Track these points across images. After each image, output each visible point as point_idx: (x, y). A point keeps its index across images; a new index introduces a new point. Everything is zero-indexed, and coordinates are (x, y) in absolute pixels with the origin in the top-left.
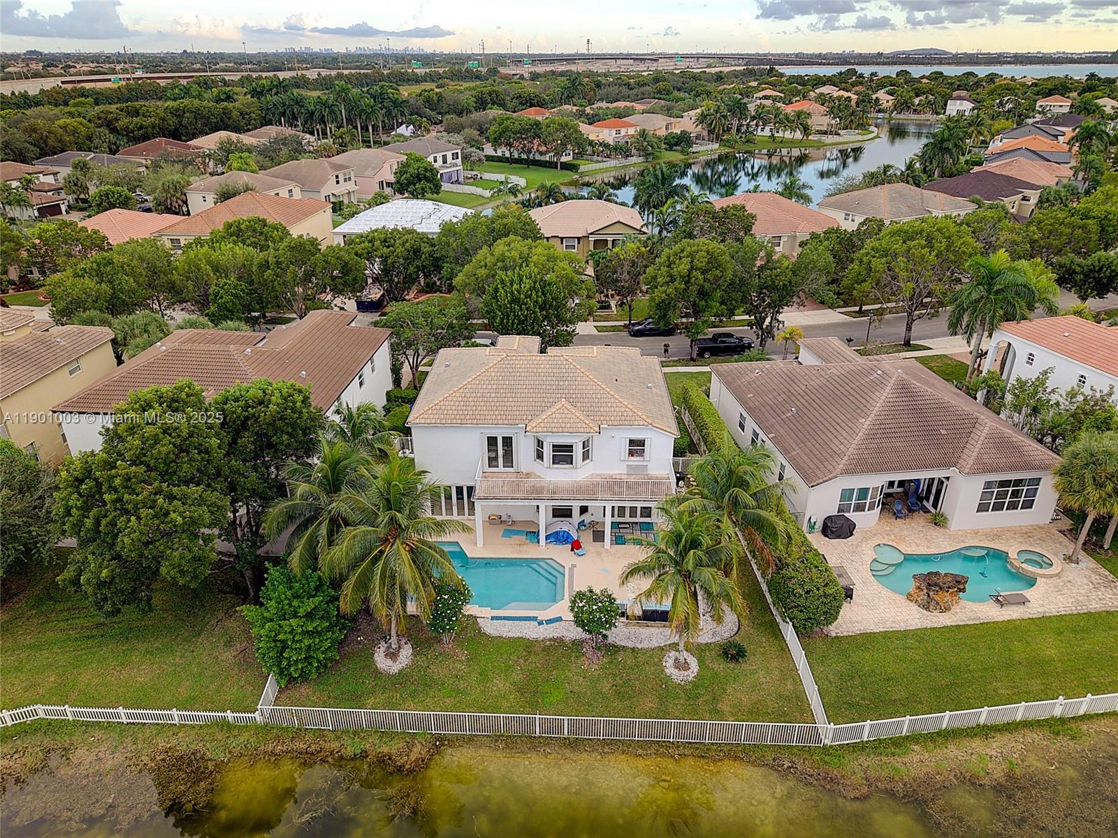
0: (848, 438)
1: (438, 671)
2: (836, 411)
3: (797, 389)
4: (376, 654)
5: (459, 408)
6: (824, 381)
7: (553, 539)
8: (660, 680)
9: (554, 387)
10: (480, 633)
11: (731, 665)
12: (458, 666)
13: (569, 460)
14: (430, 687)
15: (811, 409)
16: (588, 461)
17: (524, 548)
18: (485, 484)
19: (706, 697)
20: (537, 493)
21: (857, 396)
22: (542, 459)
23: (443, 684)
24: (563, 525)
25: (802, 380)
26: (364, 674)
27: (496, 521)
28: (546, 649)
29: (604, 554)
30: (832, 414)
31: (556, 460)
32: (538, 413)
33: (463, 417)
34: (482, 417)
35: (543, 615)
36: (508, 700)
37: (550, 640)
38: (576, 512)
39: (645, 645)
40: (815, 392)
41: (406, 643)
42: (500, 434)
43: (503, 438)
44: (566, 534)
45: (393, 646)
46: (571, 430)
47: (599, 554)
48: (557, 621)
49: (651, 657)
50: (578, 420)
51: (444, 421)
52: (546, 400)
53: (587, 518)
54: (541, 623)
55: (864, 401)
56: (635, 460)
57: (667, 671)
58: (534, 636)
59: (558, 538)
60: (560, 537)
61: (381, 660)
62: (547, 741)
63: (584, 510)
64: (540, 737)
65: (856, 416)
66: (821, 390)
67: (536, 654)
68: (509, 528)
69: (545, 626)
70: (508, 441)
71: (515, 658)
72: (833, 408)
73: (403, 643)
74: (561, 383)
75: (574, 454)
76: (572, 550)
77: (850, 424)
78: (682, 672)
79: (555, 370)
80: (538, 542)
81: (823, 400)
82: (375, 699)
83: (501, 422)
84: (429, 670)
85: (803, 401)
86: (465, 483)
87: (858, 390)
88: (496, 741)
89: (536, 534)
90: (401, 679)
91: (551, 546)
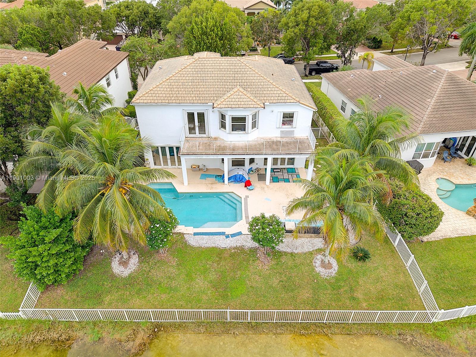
0: (421, 111)
1: (157, 274)
2: (409, 96)
3: (380, 84)
4: (113, 263)
5: (167, 92)
6: (397, 79)
7: (233, 180)
8: (313, 277)
9: (232, 78)
10: (186, 245)
11: (360, 264)
12: (171, 269)
13: (243, 128)
14: (151, 286)
15: (391, 95)
16: (255, 129)
17: (214, 186)
18: (187, 145)
19: (346, 288)
20: (222, 150)
21: (422, 86)
22: (225, 128)
23: (160, 284)
24: (240, 171)
25: (382, 79)
26: (104, 278)
27: (196, 169)
28: (232, 256)
29: (266, 189)
30: (406, 97)
31: (234, 128)
32: (221, 95)
33: (169, 98)
34: (183, 98)
35: (229, 231)
36: (206, 294)
37: (234, 248)
38: (247, 162)
39: (299, 251)
40: (392, 85)
41: (134, 254)
42: (196, 110)
43: (198, 113)
44: (241, 177)
45: (125, 257)
46: (245, 106)
47: (263, 188)
48: (239, 235)
49: (304, 259)
50: (249, 100)
51: (156, 101)
52: (227, 87)
53: (254, 166)
54: (227, 237)
55: (427, 89)
56: (287, 128)
57: (316, 269)
58: (223, 246)
59: (235, 179)
60: (238, 179)
61: (116, 268)
62: (236, 326)
63: (252, 161)
64: (230, 322)
65: (423, 97)
66: (396, 84)
67: (225, 259)
68: (205, 173)
69: (231, 238)
70: (201, 116)
71: (211, 263)
72: (405, 94)
73: (132, 254)
74: (237, 75)
75: (246, 123)
76: (246, 186)
77: (420, 103)
78: (328, 270)
79: (232, 67)
80: (224, 182)
81: (398, 89)
82: (111, 296)
83: (196, 102)
84: (150, 274)
85: (385, 91)
86: (174, 144)
87: (421, 82)
88: (199, 326)
89: (222, 177)
90: (131, 281)
91: (232, 184)
